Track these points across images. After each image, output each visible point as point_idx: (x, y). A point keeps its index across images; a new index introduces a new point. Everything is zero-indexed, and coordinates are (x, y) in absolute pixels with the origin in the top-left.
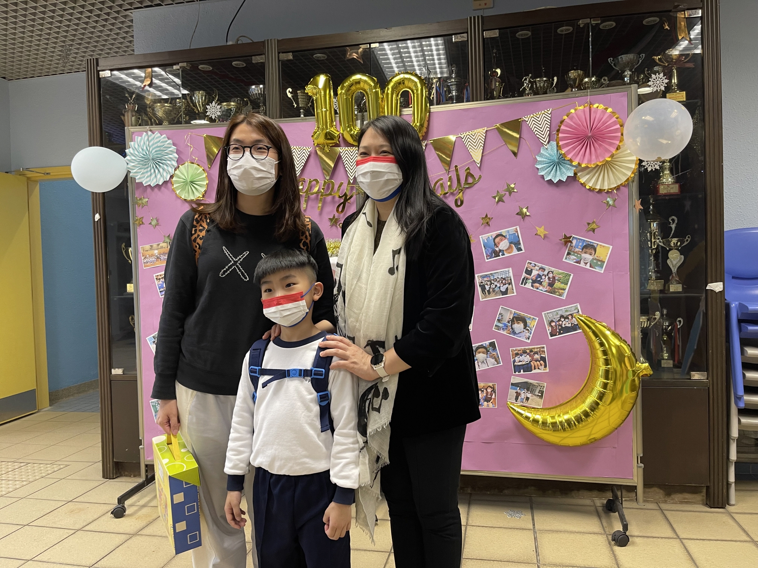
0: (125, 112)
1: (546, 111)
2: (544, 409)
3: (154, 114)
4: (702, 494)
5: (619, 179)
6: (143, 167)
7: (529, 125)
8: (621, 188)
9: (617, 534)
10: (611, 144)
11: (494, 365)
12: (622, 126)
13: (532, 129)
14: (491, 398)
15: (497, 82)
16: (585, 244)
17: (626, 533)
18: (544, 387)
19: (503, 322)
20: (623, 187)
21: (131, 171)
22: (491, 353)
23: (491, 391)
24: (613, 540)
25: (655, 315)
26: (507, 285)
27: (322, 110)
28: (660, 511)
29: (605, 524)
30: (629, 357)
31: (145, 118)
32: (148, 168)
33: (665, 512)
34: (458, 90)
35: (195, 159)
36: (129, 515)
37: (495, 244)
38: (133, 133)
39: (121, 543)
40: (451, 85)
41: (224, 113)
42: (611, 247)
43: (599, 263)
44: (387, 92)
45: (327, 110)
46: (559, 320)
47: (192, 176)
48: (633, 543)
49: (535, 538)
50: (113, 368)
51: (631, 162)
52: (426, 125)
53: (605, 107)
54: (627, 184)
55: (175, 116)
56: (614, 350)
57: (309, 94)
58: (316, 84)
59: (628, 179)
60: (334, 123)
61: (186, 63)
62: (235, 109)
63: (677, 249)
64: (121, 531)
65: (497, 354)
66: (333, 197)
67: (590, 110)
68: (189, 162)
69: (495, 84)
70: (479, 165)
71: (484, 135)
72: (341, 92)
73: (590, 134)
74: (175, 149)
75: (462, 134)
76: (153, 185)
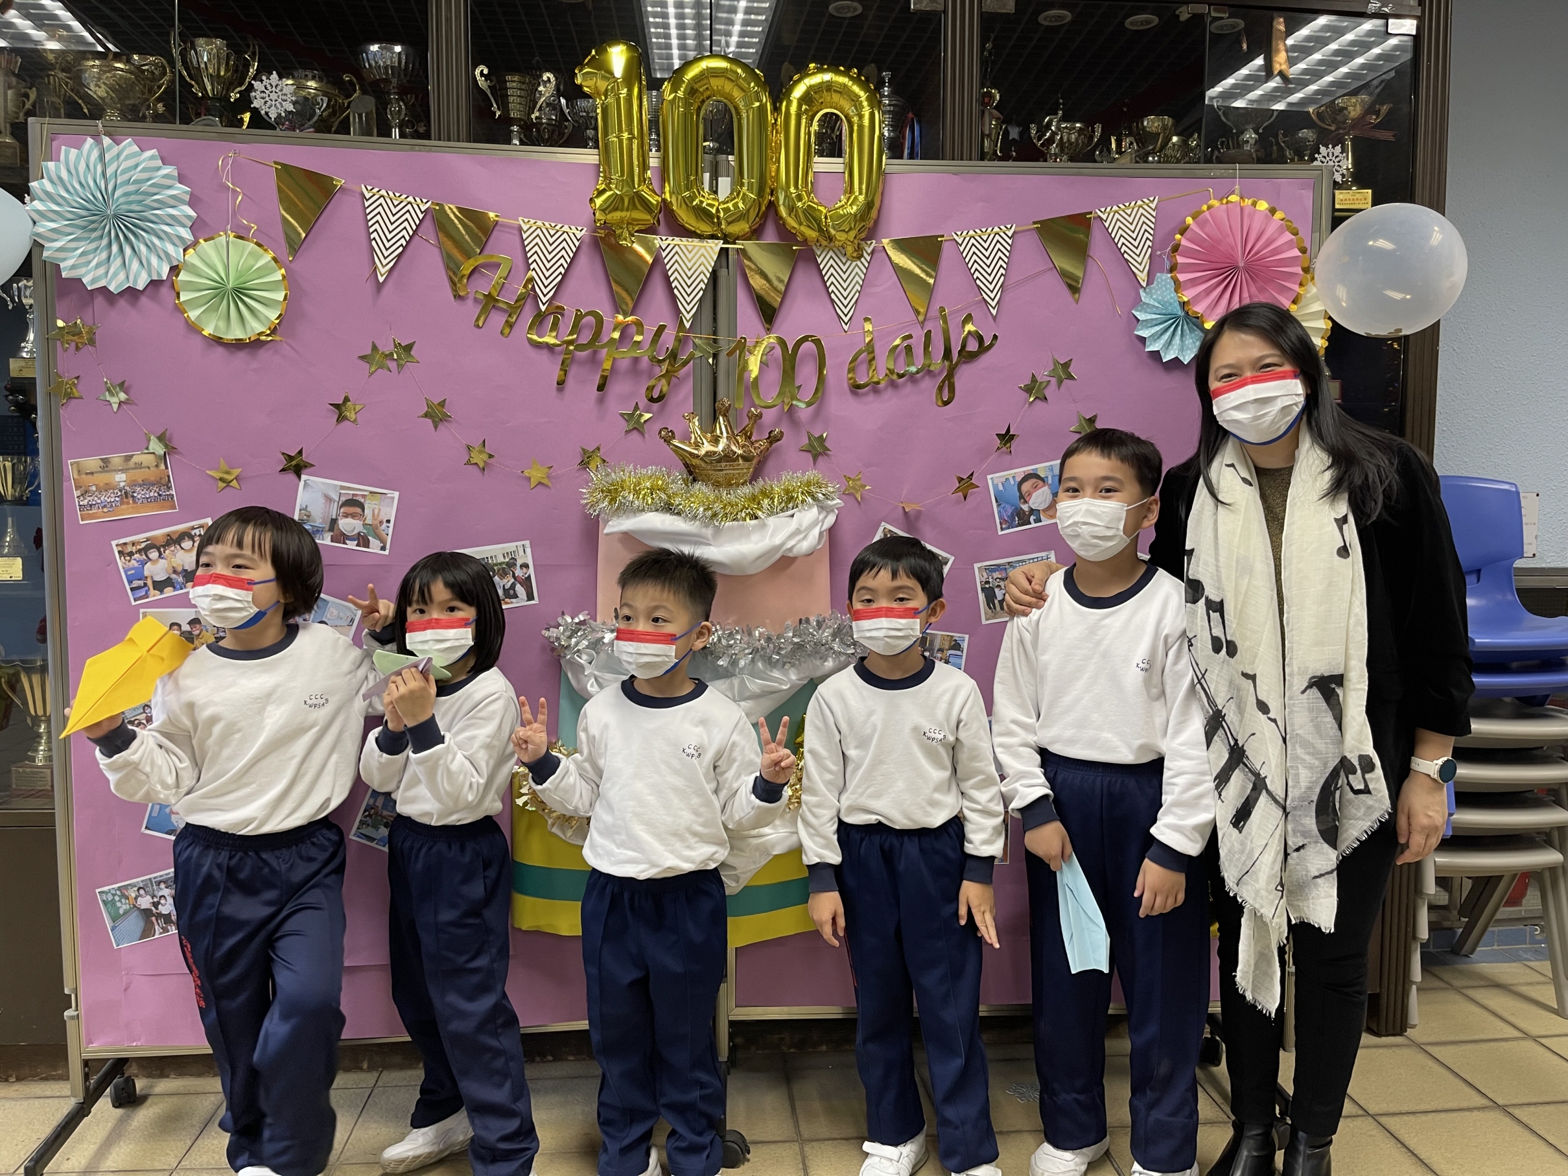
1: (1146, 201)
3: (80, 89)
7: (1110, 230)
13: (1116, 240)
15: (992, 117)
21: (48, 245)
35: (249, 229)
37: (1021, 497)
38: (52, 136)
44: (787, 107)
45: (633, 138)
47: (240, 274)
52: (877, 202)
53: (1269, 207)
57: (587, 90)
58: (604, 67)
60: (649, 174)
66: (636, 360)
67: (1242, 209)
68: (232, 235)
69: (991, 124)
70: (994, 312)
71: (1010, 242)
72: (672, 96)
73: (1241, 264)
74: (186, 192)
75: (959, 233)
76: (116, 288)
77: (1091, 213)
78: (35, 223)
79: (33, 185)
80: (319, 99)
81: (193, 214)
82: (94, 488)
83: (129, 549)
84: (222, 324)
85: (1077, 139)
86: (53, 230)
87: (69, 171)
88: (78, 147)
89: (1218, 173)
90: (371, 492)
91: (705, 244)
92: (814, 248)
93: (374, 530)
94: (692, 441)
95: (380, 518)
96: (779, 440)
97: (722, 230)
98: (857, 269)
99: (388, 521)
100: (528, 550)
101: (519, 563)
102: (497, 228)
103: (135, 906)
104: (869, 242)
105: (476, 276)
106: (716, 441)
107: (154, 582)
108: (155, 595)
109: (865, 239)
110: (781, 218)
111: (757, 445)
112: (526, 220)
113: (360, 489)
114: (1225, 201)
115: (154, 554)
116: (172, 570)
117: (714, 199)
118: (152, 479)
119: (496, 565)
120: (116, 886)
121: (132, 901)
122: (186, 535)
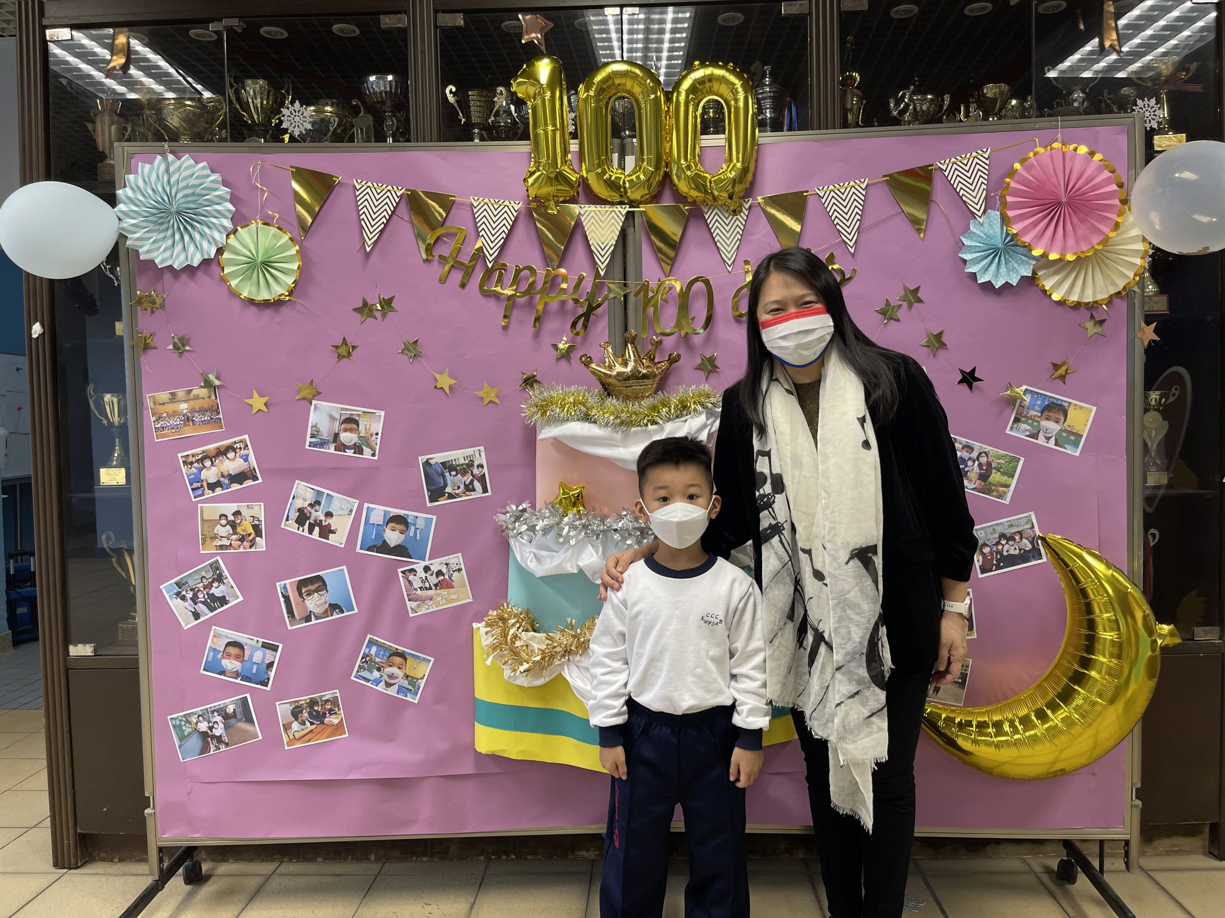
1: (980, 152)
4: (1203, 838)
6: (156, 228)
7: (949, 178)
8: (1116, 300)
10: (1102, 219)
13: (955, 186)
15: (853, 95)
16: (1047, 403)
18: (968, 667)
20: (1119, 300)
21: (129, 236)
27: (546, 130)
32: (167, 229)
33: (1154, 875)
34: (774, 109)
35: (272, 217)
38: (132, 155)
40: (764, 99)
41: (317, 127)
42: (1095, 408)
43: (1072, 438)
44: (677, 100)
45: (556, 129)
46: (998, 543)
47: (266, 251)
50: (71, 644)
52: (752, 168)
53: (1088, 151)
54: (1125, 294)
57: (520, 94)
58: (532, 77)
59: (1128, 284)
60: (571, 156)
61: (234, 20)
62: (338, 120)
63: (1157, 410)
66: (563, 303)
67: (1064, 154)
68: (260, 222)
69: (853, 100)
70: (852, 251)
71: (864, 193)
72: (586, 94)
73: (1064, 200)
74: (227, 193)
75: (821, 188)
76: (178, 267)
77: (932, 165)
78: (120, 219)
79: (120, 192)
80: (332, 120)
81: (233, 208)
82: (165, 415)
83: (191, 459)
84: (254, 289)
85: (928, 109)
86: (133, 225)
87: (144, 181)
88: (151, 163)
89: (1042, 125)
90: (364, 412)
91: (615, 209)
92: (702, 207)
93: (366, 441)
94: (606, 365)
95: (371, 432)
96: (677, 361)
97: (628, 197)
98: (737, 222)
99: (377, 434)
100: (483, 454)
101: (476, 464)
102: (455, 206)
103: (196, 729)
104: (747, 200)
105: (439, 243)
106: (625, 364)
107: (208, 484)
108: (209, 494)
109: (743, 198)
110: (674, 185)
111: (659, 366)
112: (476, 198)
113: (356, 410)
114: (1049, 148)
115: (208, 463)
116: (220, 475)
117: (621, 173)
118: (207, 406)
119: (458, 466)
120: (182, 714)
121: (193, 725)
122: (230, 448)
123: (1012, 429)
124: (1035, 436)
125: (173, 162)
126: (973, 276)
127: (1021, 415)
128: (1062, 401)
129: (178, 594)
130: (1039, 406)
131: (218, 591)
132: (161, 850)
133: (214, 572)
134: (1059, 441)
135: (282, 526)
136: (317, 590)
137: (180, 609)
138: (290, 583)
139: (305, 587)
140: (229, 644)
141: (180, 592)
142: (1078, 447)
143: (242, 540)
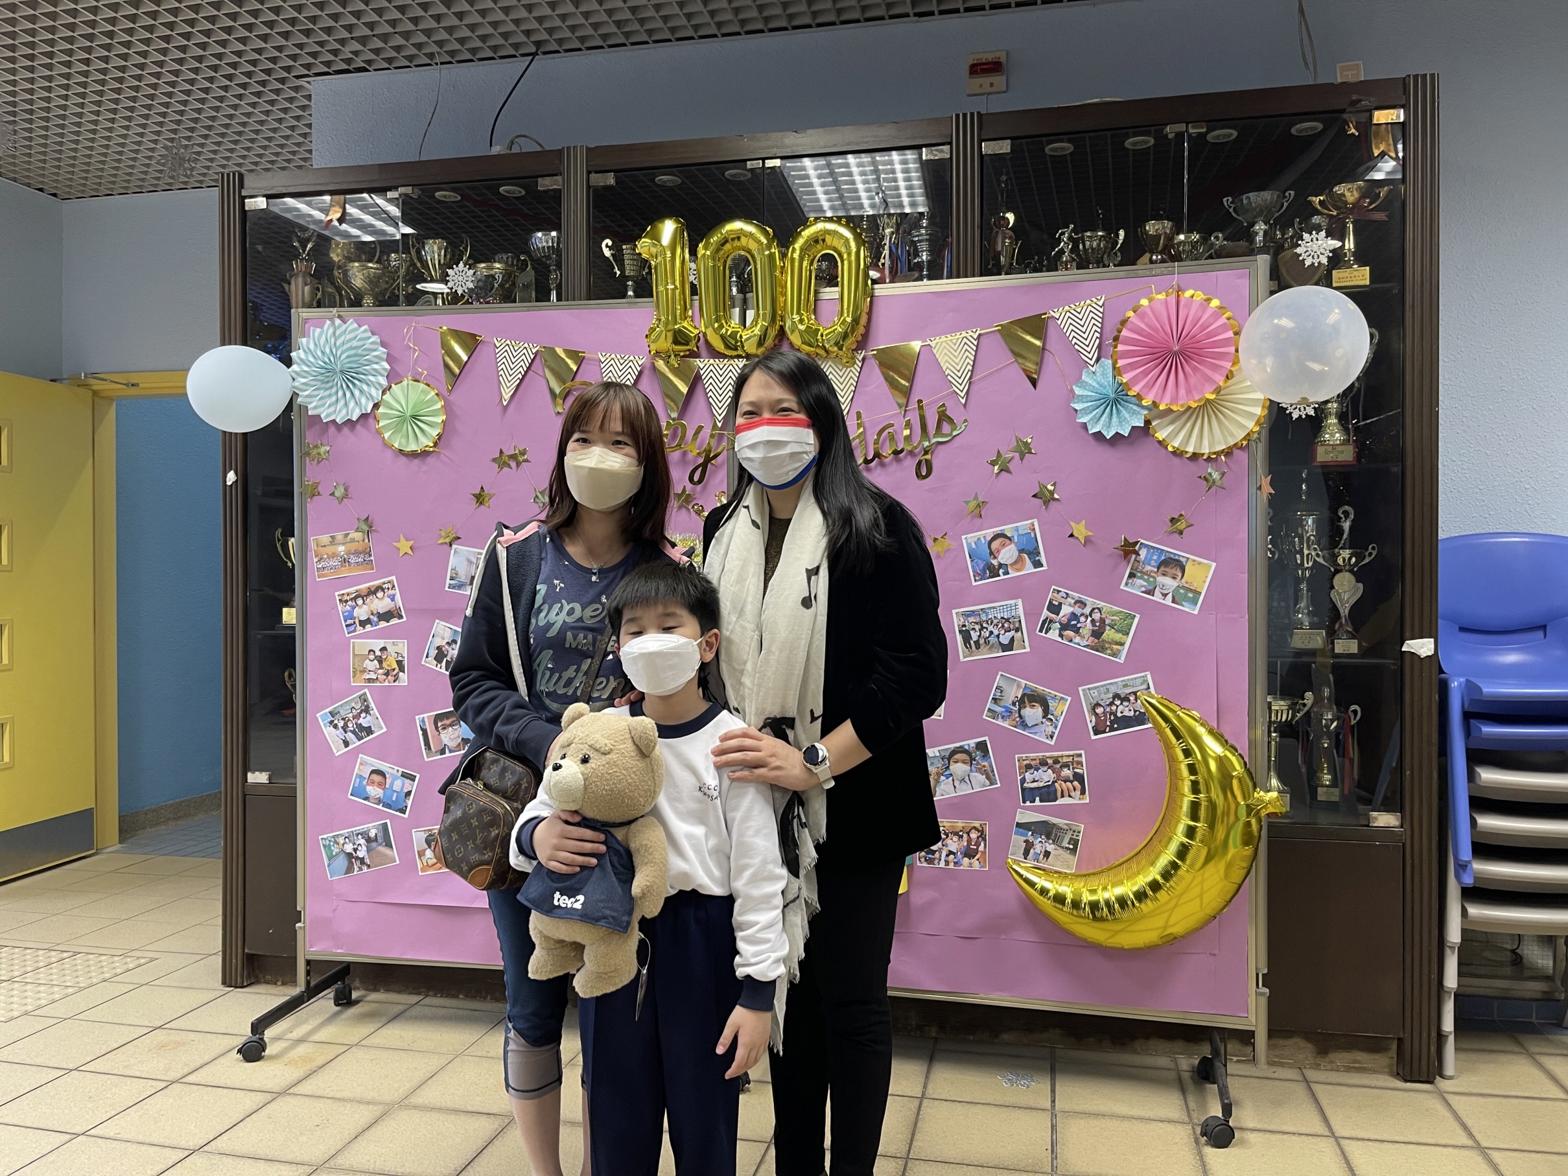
0: (291, 277)
1: (1094, 300)
2: (1076, 876)
3: (348, 282)
4: (1390, 1055)
5: (1232, 435)
6: (323, 386)
7: (1062, 326)
8: (1236, 452)
9: (1213, 1123)
10: (1215, 368)
11: (984, 786)
12: (1237, 334)
13: (1068, 334)
14: (977, 851)
15: (1006, 238)
16: (1163, 558)
17: (1228, 1121)
18: (1079, 832)
19: (1002, 703)
20: (1239, 451)
21: (300, 393)
22: (978, 763)
23: (978, 838)
24: (1203, 1134)
25: (1303, 699)
26: (1013, 633)
27: (666, 287)
28: (1305, 1083)
29: (1192, 1105)
30: (1240, 780)
31: (330, 290)
32: (332, 387)
33: (1313, 1086)
34: (931, 251)
35: (421, 374)
36: (272, 1057)
37: (991, 553)
38: (306, 320)
39: (256, 1108)
40: (920, 241)
41: (481, 284)
42: (1214, 565)
43: (1190, 595)
44: (792, 255)
45: (676, 287)
46: (1112, 704)
47: (416, 405)
48: (1243, 1142)
49: (1052, 1126)
50: (250, 771)
51: (1254, 402)
52: (864, 320)
53: (1205, 297)
54: (1245, 445)
55: (387, 286)
56: (1213, 766)
57: (644, 256)
58: (656, 238)
59: (1248, 434)
60: (690, 313)
61: (410, 188)
62: (501, 276)
63: (1351, 571)
64: (256, 1086)
65: (991, 766)
66: (683, 453)
68: (411, 379)
70: (963, 401)
71: (976, 343)
72: (704, 253)
73: (1176, 349)
74: (385, 353)
75: (933, 339)
76: (340, 421)
77: (1045, 314)
78: (293, 379)
79: (293, 354)
81: (388, 367)
82: (326, 556)
83: (346, 598)
84: (404, 441)
85: (1099, 245)
86: (304, 384)
87: (315, 344)
89: (1158, 271)
91: (732, 363)
97: (745, 351)
98: (851, 374)
102: (584, 361)
103: (342, 850)
104: (859, 352)
108: (360, 630)
109: (856, 350)
112: (604, 354)
114: (1165, 294)
115: (360, 601)
116: (370, 613)
117: (739, 328)
118: (361, 549)
120: (331, 835)
121: (341, 846)
122: (380, 588)
123: (1127, 584)
124: (1151, 592)
125: (339, 326)
126: (1084, 426)
127: (1136, 570)
128: (1179, 556)
129: (331, 722)
130: (1156, 561)
131: (364, 721)
132: (308, 962)
133: (362, 704)
134: (1176, 598)
135: (423, 663)
136: (451, 725)
137: (332, 736)
138: (428, 716)
139: (441, 721)
140: (373, 772)
141: (332, 721)
142: (1196, 604)
143: (387, 674)
